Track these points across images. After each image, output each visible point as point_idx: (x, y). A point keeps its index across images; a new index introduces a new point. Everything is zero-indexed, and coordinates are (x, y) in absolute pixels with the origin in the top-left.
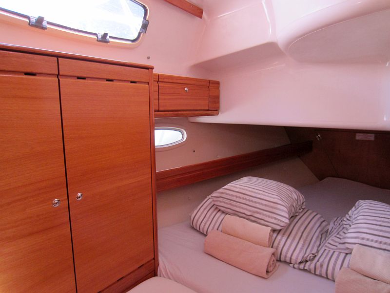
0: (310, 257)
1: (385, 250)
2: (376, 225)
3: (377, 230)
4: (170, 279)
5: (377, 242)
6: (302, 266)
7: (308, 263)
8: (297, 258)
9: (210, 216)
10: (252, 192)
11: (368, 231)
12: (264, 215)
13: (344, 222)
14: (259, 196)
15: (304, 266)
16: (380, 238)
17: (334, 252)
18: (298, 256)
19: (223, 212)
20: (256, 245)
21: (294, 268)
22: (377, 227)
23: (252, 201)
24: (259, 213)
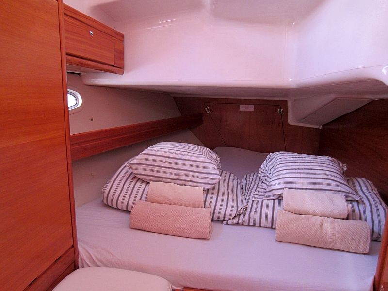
0: (243, 209)
1: (306, 189)
2: (296, 169)
3: (297, 173)
4: (97, 266)
5: (299, 183)
6: (236, 221)
7: (242, 216)
8: (231, 213)
9: (128, 188)
10: (176, 154)
11: (290, 176)
12: (193, 176)
13: (260, 175)
14: (184, 157)
15: (239, 220)
16: (302, 179)
17: (263, 200)
18: (231, 211)
19: (143, 181)
20: (191, 208)
21: (228, 224)
22: (297, 171)
23: (177, 164)
24: (186, 175)
